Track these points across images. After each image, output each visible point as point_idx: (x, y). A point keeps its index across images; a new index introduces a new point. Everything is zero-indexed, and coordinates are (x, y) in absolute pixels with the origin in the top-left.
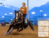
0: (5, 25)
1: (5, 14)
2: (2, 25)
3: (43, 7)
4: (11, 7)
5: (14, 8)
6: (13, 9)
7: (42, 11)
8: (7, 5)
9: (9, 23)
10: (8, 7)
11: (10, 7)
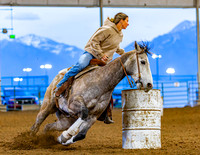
0: (20, 108)
1: (24, 70)
2: (9, 107)
3: (164, 42)
4: (46, 45)
5: (57, 47)
6: (54, 51)
7: (160, 56)
8: (34, 37)
9: (34, 102)
10: (36, 44)
11: (42, 43)
